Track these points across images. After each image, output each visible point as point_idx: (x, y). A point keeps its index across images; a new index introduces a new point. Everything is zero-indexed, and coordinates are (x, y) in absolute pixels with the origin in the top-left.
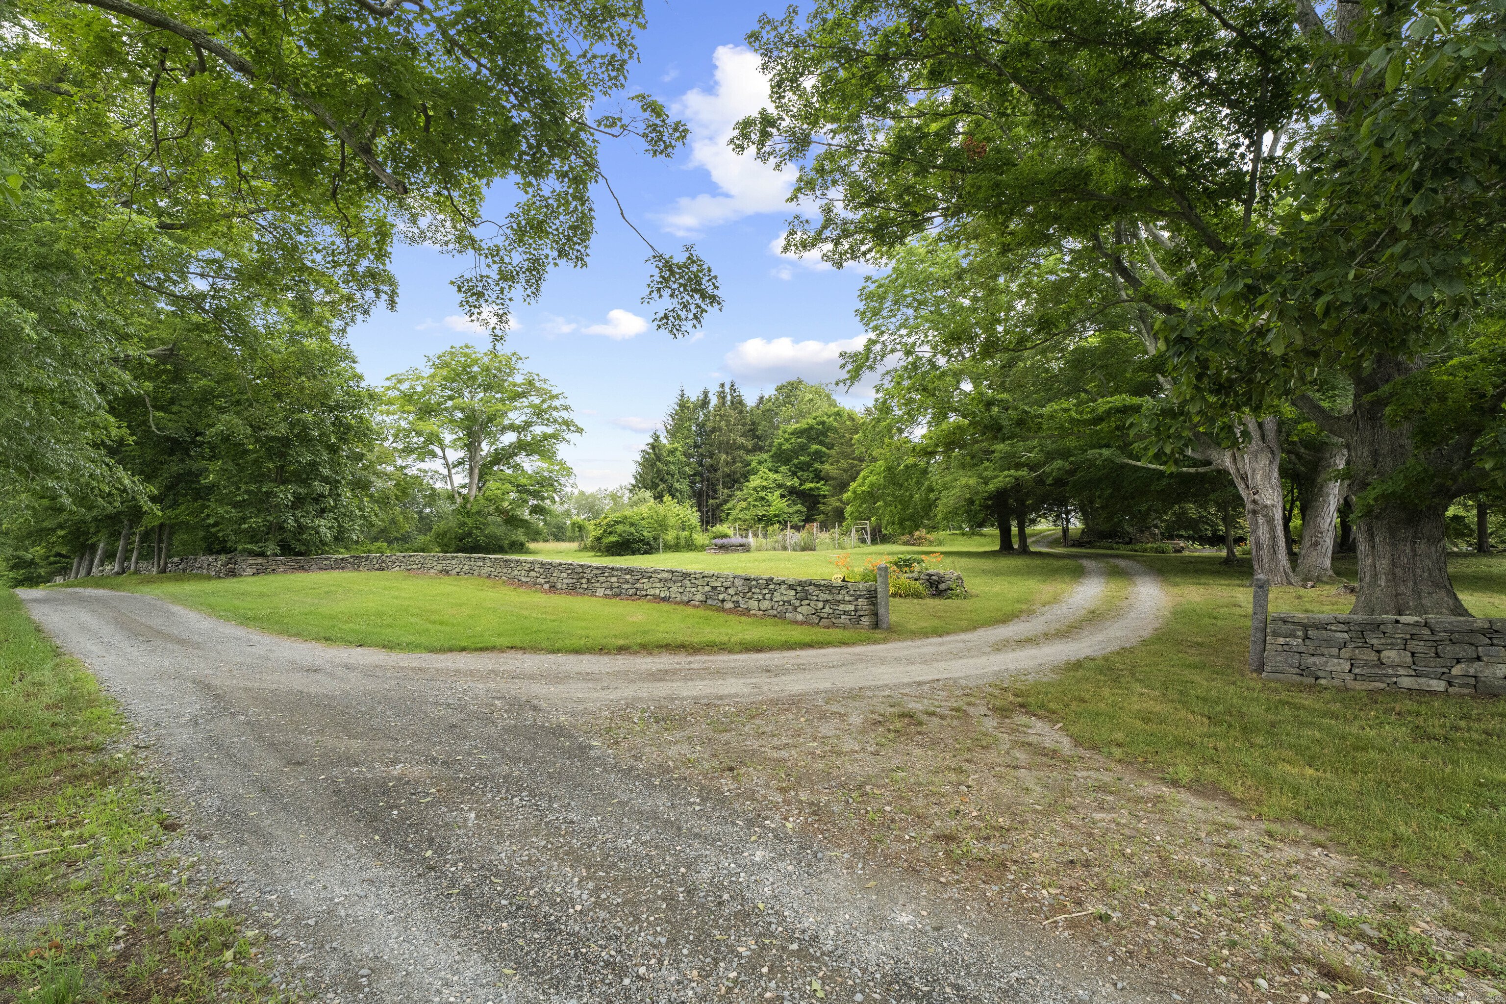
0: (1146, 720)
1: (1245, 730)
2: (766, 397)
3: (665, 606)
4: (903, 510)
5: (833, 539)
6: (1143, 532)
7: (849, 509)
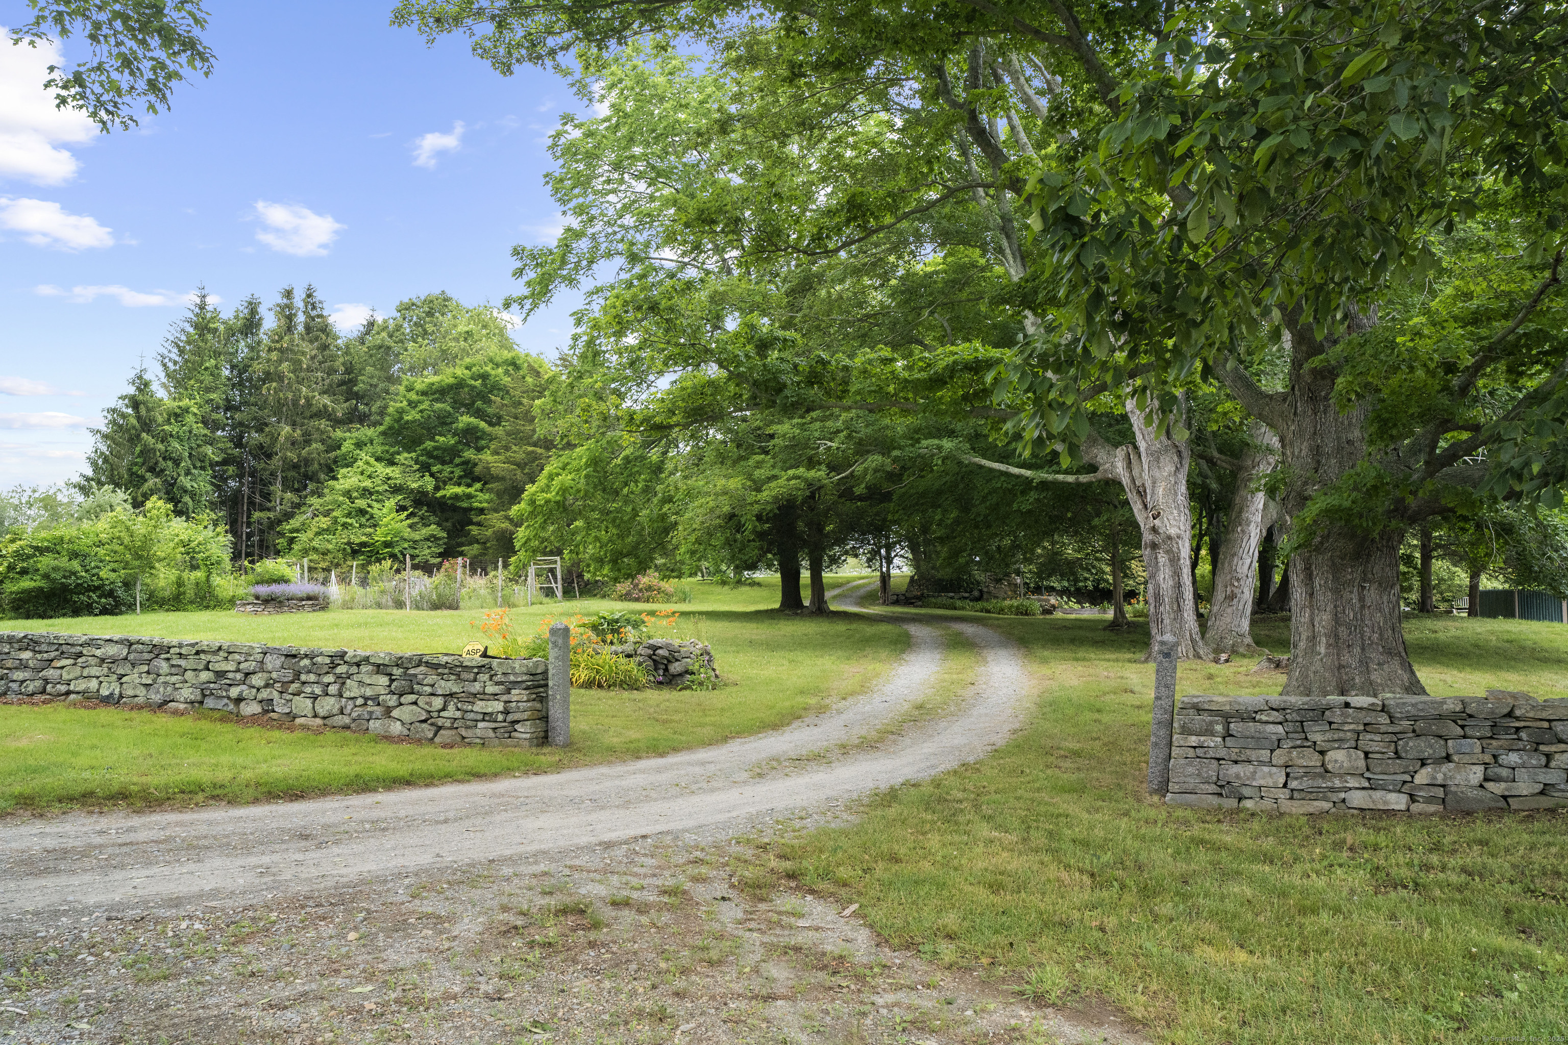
0: (996, 887)
1: (1147, 892)
2: (380, 319)
3: (105, 715)
4: (621, 536)
5: (493, 590)
6: (998, 581)
7: (521, 533)
